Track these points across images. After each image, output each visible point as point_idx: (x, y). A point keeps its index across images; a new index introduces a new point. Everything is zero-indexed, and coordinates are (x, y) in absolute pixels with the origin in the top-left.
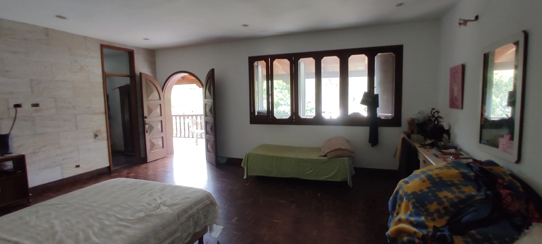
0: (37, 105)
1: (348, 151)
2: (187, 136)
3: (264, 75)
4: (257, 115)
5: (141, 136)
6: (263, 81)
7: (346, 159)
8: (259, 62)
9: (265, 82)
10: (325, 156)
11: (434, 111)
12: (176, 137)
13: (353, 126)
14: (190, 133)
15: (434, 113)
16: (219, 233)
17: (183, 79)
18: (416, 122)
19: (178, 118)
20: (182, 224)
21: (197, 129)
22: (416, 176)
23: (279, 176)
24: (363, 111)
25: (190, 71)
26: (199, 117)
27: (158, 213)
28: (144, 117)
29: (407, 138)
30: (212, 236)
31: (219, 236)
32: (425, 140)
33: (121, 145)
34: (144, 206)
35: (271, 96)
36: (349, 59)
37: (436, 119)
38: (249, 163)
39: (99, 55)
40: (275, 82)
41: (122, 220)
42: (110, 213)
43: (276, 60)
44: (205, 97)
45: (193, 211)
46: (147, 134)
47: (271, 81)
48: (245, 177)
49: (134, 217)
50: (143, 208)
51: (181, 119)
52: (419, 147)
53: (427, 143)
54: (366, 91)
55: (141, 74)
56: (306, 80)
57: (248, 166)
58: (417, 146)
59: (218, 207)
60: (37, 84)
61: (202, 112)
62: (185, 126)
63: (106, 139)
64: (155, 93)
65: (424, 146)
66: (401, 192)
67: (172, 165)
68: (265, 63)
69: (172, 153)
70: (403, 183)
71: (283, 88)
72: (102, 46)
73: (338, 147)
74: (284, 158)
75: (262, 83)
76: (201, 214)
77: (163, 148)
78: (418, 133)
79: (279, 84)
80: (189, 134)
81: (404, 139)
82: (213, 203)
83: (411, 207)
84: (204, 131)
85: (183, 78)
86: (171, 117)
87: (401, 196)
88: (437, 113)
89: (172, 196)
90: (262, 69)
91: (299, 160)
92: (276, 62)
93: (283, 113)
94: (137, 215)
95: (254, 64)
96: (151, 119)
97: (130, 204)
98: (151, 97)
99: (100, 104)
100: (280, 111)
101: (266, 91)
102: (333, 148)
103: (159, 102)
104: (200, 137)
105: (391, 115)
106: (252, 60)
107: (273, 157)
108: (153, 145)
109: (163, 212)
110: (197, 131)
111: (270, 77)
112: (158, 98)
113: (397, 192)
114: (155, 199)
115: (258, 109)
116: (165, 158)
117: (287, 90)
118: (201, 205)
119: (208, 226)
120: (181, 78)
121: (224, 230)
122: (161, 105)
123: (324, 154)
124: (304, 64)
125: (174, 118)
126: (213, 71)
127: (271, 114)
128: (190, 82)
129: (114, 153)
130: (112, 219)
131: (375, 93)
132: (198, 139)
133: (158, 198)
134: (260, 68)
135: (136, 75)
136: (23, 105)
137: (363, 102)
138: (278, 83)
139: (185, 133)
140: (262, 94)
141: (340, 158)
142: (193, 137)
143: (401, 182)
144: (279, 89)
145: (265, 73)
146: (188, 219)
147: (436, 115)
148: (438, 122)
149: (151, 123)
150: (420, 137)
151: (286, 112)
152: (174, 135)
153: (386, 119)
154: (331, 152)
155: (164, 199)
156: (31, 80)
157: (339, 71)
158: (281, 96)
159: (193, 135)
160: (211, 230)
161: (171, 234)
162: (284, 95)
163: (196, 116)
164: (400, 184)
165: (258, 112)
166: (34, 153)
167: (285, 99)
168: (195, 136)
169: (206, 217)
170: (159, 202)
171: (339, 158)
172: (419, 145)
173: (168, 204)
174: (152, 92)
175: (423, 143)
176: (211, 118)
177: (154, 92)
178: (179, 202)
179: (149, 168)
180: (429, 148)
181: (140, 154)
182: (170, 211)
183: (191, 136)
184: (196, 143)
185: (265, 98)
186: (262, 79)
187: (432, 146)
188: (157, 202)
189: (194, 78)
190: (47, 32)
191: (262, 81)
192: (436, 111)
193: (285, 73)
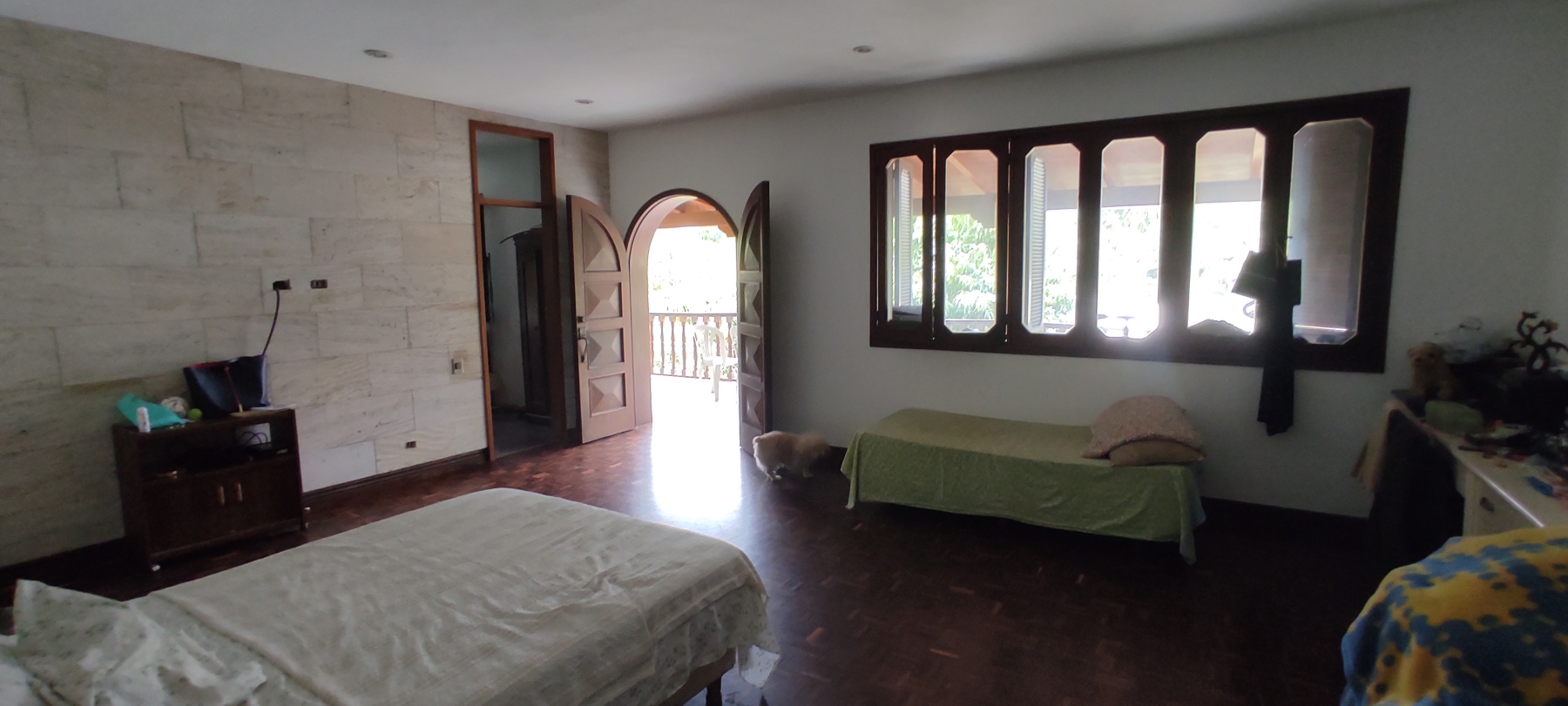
0: (321, 284)
1: (1185, 444)
2: (689, 372)
3: (915, 200)
4: (891, 321)
5: (568, 371)
6: (913, 217)
7: (1177, 471)
8: (902, 160)
9: (919, 221)
10: (1106, 456)
11: (1533, 322)
12: (662, 374)
13: (1207, 363)
14: (699, 366)
15: (1533, 329)
16: (765, 675)
17: (683, 212)
18: (1449, 358)
19: (667, 321)
20: (661, 641)
21: (718, 355)
22: (1464, 561)
23: (954, 508)
24: (1243, 316)
25: (699, 190)
26: (724, 319)
27: (593, 605)
28: (575, 320)
29: (1408, 413)
30: (747, 679)
31: (766, 683)
32: (1488, 423)
33: (517, 392)
34: (560, 578)
35: (936, 259)
36: (1198, 144)
37: (1541, 350)
38: (864, 462)
39: (464, 150)
40: (949, 219)
41: (498, 614)
42: (470, 588)
43: (955, 152)
44: (742, 265)
45: (692, 605)
46: (582, 367)
47: (937, 217)
48: (850, 505)
49: (530, 610)
50: (557, 583)
51: (675, 324)
52: (1461, 448)
53: (1494, 435)
54: (1257, 249)
55: (569, 198)
56: (1049, 213)
57: (862, 473)
58: (1454, 444)
59: (768, 597)
60: (324, 230)
61: (732, 306)
62: (686, 344)
63: (480, 375)
64: (607, 253)
65: (1484, 447)
66: (1396, 613)
67: (647, 455)
68: (921, 164)
69: (648, 420)
70: (1406, 583)
71: (974, 237)
72: (474, 126)
73: (1150, 432)
74: (969, 455)
75: (910, 222)
76: (716, 615)
77: (625, 405)
78: (1455, 398)
79: (960, 227)
80: (696, 369)
81: (1395, 418)
82: (750, 585)
83: (1442, 675)
84: (735, 361)
85: (683, 208)
86: (647, 318)
87: (1396, 627)
88: (1543, 329)
89: (638, 556)
90: (910, 181)
91: (1018, 462)
92: (954, 161)
93: (969, 312)
94: (540, 603)
95: (888, 167)
96: (595, 324)
97: (524, 568)
98: (594, 265)
99: (464, 281)
100: (962, 307)
101: (921, 245)
102: (1131, 433)
103: (616, 277)
104: (725, 377)
105: (1344, 330)
106: (882, 155)
107: (938, 449)
108: (597, 395)
109: (609, 602)
110: (717, 361)
111: (934, 203)
112: (615, 268)
113: (1380, 612)
114: (590, 561)
115: (897, 302)
116: (628, 433)
117: (986, 243)
118: (717, 588)
119: (737, 650)
120: (677, 208)
121: (780, 664)
122: (620, 285)
123: (1099, 451)
124: (1043, 163)
125: (656, 321)
126: (765, 186)
127: (933, 318)
128: (703, 220)
129: (499, 411)
130: (475, 607)
131: (1290, 255)
132: (720, 382)
133: (597, 558)
134: (904, 179)
135: (557, 202)
136: (292, 285)
137: (1245, 285)
138: (956, 222)
139: (684, 364)
140: (910, 256)
141: (1156, 468)
142: (706, 377)
143: (1395, 576)
144: (961, 242)
145: (919, 194)
146: (678, 629)
147: (1540, 337)
148: (1548, 362)
149: (593, 336)
150: (1467, 415)
151: (979, 310)
152: (656, 369)
153: (1326, 343)
154: (1126, 447)
155: (614, 562)
156: (311, 220)
157: (1161, 182)
158: (963, 260)
159: (707, 370)
160: (745, 661)
161: (628, 670)
162: (976, 257)
163: (718, 316)
164: (1390, 584)
165: (895, 313)
166: (315, 405)
167: (977, 272)
168: (711, 374)
169: (730, 623)
170: (601, 570)
171: (1152, 467)
172: (1461, 442)
173: (623, 577)
174: (598, 248)
175: (1477, 436)
176: (758, 326)
177: (603, 249)
178: (654, 576)
179: (585, 461)
180: (1508, 457)
181: (564, 423)
182: (628, 603)
183: (700, 373)
184: (714, 394)
185: (916, 266)
186: (910, 211)
187: (1519, 448)
188: (596, 570)
189: (713, 209)
190: (348, 94)
191: (910, 218)
192: (1542, 324)
193: (982, 193)
